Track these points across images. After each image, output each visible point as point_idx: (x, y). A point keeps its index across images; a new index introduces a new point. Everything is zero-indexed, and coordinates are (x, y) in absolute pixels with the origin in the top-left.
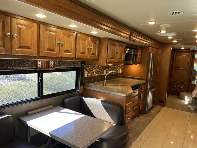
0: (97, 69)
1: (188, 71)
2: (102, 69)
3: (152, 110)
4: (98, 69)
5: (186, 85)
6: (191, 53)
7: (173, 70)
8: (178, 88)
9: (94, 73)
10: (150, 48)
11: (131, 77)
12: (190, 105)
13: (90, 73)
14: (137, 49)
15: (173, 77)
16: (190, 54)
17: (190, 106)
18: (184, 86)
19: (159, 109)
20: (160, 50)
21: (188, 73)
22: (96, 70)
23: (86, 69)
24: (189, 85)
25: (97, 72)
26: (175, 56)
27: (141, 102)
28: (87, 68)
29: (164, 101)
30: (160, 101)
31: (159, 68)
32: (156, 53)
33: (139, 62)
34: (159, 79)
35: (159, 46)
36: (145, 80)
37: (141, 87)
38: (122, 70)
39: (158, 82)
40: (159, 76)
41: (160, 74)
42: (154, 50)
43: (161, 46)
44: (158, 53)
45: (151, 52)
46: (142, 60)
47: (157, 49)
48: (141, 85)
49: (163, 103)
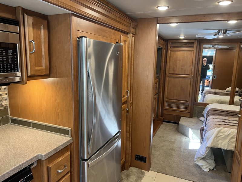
1: (192, 80)
5: (190, 105)
6: (195, 45)
7: (167, 79)
8: (177, 110)
12: (202, 161)
14: (16, 23)
15: (166, 90)
16: (195, 48)
17: (201, 163)
18: (186, 107)
21: (192, 83)
24: (194, 105)
26: (169, 52)
29: (146, 158)
30: (138, 158)
31: (129, 82)
32: (117, 42)
33: (44, 73)
34: (131, 108)
35: (123, 24)
36: (70, 135)
37: (48, 168)
38: (6, 100)
39: (131, 114)
40: (132, 101)
41: (134, 97)
42: (106, 33)
43: (131, 25)
44: (122, 44)
45: (83, 37)
46: (55, 66)
47: (120, 33)
48: (44, 163)
49: (145, 162)
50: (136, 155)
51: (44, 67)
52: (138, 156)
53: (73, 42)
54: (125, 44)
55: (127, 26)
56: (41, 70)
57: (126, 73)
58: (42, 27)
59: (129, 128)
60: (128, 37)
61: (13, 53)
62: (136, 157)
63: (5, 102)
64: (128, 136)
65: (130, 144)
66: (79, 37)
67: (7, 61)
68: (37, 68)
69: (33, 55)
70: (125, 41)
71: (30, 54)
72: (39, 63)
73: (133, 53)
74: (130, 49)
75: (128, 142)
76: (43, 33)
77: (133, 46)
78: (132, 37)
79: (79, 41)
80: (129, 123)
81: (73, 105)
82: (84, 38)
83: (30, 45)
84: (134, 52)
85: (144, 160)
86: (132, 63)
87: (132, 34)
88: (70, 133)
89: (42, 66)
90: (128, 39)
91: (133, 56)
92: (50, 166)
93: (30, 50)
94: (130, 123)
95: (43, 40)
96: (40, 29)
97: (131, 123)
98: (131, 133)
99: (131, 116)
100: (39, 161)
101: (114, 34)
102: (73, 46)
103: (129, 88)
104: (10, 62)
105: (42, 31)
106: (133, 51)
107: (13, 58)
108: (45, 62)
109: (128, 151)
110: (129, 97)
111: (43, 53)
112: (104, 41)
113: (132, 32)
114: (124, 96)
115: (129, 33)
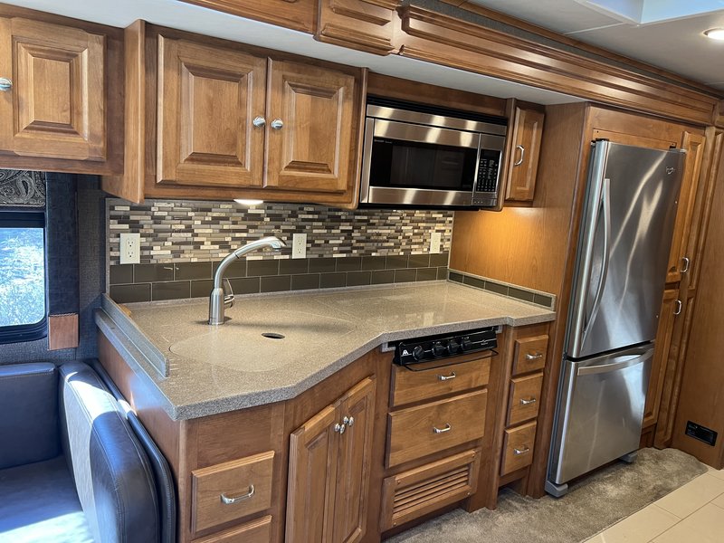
0: (225, 227)
2: (277, 227)
3: (613, 481)
4: (235, 223)
9: (202, 243)
10: (593, 109)
11: (489, 279)
13: (168, 244)
14: (504, 121)
19: (669, 476)
20: (711, 132)
22: (222, 231)
23: (122, 219)
25: (228, 239)
27: (509, 432)
28: (132, 218)
29: (715, 434)
30: (692, 430)
31: (694, 239)
32: (671, 147)
33: (526, 198)
34: (691, 302)
35: (693, 108)
36: (553, 307)
37: (515, 343)
38: (449, 240)
39: (689, 318)
40: (697, 285)
41: (702, 277)
42: (649, 129)
43: (717, 107)
44: (684, 150)
45: (601, 140)
46: (545, 188)
47: (682, 127)
48: (512, 332)
49: (713, 444)
50: (689, 423)
51: (527, 188)
52: (693, 424)
53: (584, 149)
54: (694, 150)
55: (704, 111)
56: (524, 192)
57: (687, 217)
58: (536, 124)
59: (676, 348)
60: (704, 135)
61: (494, 166)
62: (688, 428)
63: (447, 243)
64: (673, 368)
65: (676, 390)
66: (594, 139)
67: (486, 175)
68: (518, 188)
69: (517, 168)
70: (694, 145)
71: (515, 166)
72: (521, 181)
73: (713, 171)
74: (707, 163)
75: (670, 382)
76: (536, 134)
77: (716, 155)
78: (717, 134)
79: (595, 147)
80: (679, 338)
81: (566, 255)
82: (603, 142)
83: (516, 153)
84: (717, 169)
85: (712, 438)
86: (709, 195)
87: (717, 127)
88: (553, 303)
89: (524, 186)
90: (704, 138)
91: (713, 179)
92: (520, 341)
93: (515, 161)
94: (681, 338)
95: (533, 145)
96: (532, 128)
97: (685, 341)
98: (681, 363)
99: (688, 323)
100: (506, 327)
101: (668, 130)
102: (583, 154)
103: (691, 254)
104: (489, 177)
105: (535, 132)
106: (714, 167)
107: (493, 172)
108: (531, 180)
109: (666, 403)
110: (688, 274)
111: (530, 166)
112: (642, 145)
113: (716, 124)
114: (673, 269)
115: (708, 126)
